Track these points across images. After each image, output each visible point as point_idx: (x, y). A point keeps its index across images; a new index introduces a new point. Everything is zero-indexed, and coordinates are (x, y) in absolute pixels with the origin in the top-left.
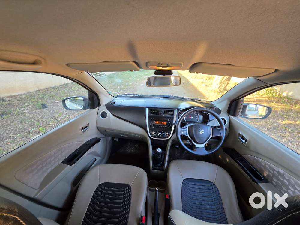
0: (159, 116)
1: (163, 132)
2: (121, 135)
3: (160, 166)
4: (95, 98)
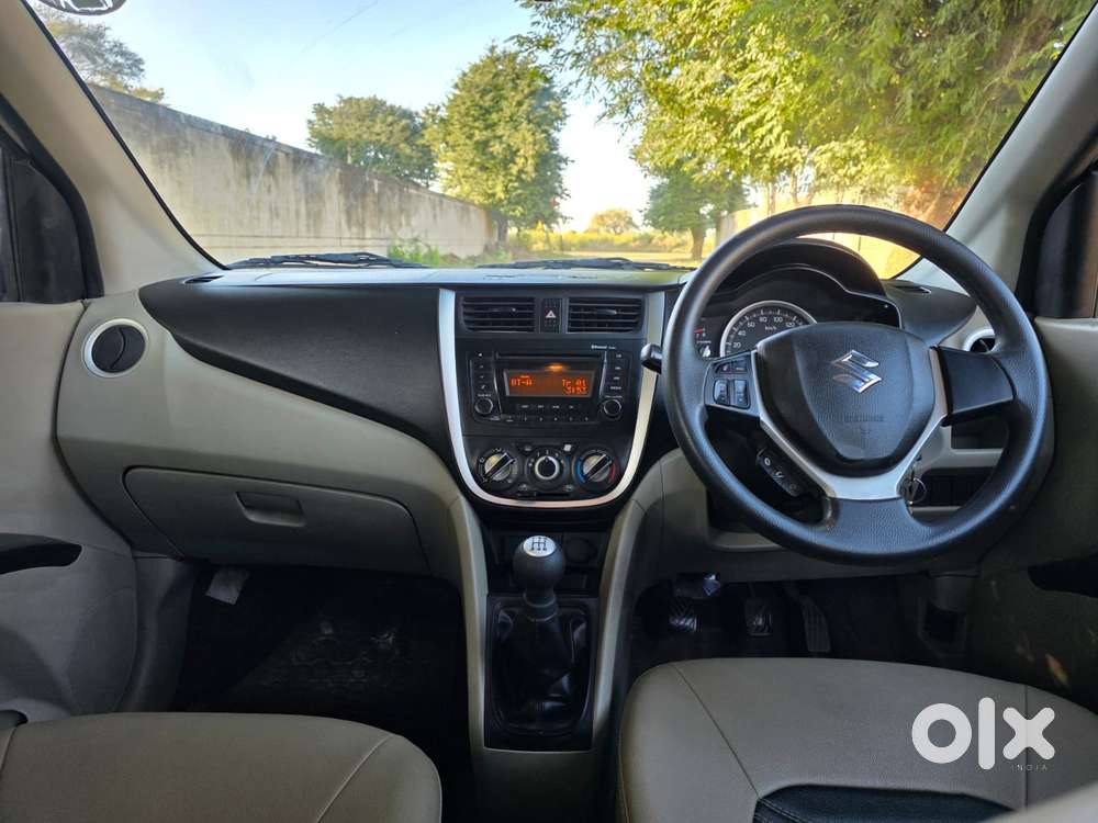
0: (539, 334)
1: (568, 448)
2: (253, 517)
3: (551, 716)
4: (55, 216)
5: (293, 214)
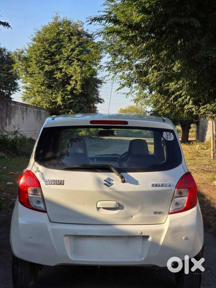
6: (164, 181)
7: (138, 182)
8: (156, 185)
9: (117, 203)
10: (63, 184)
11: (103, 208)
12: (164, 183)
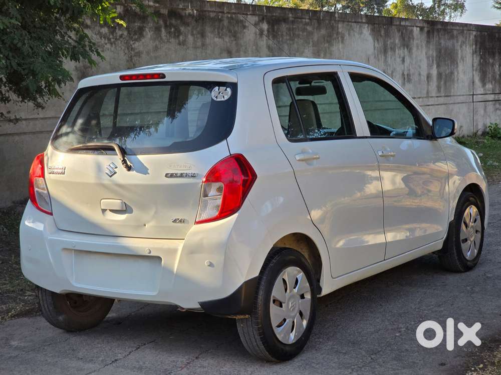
5: (424, 78)
6: (186, 169)
7: (148, 169)
8: (172, 176)
9: (122, 203)
10: (64, 174)
11: (110, 210)
12: (185, 172)
